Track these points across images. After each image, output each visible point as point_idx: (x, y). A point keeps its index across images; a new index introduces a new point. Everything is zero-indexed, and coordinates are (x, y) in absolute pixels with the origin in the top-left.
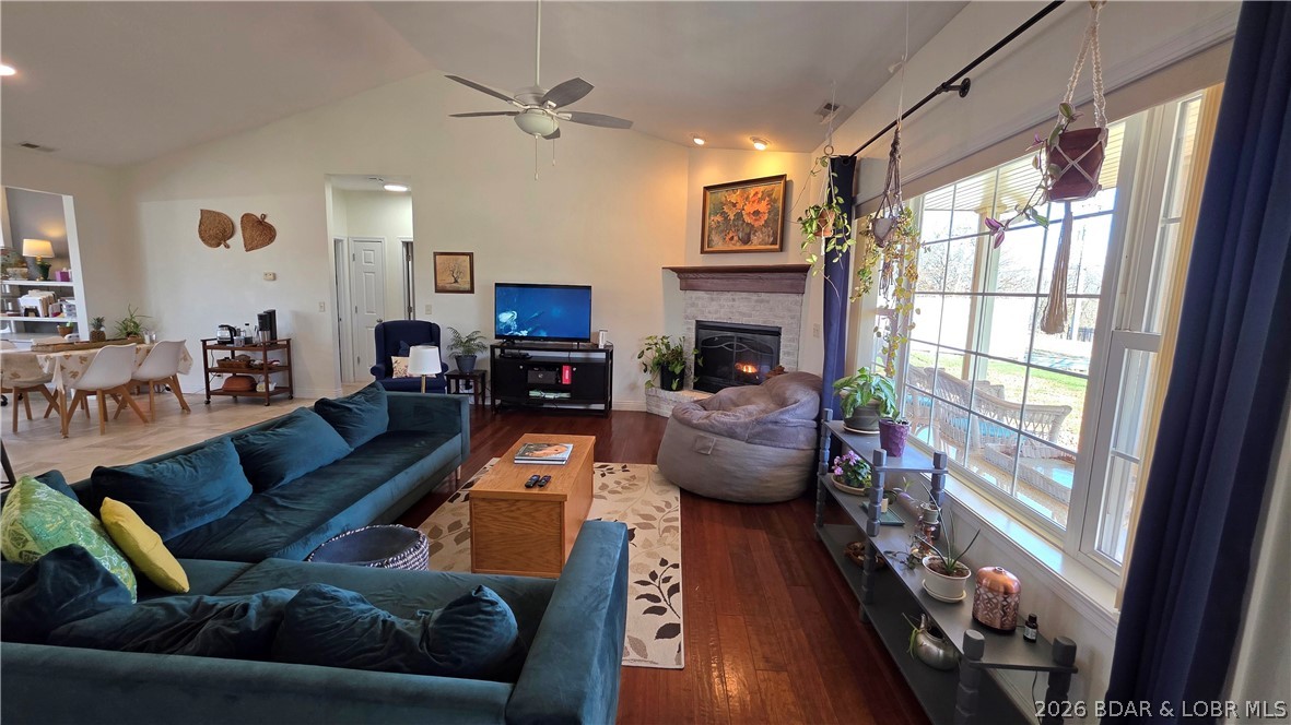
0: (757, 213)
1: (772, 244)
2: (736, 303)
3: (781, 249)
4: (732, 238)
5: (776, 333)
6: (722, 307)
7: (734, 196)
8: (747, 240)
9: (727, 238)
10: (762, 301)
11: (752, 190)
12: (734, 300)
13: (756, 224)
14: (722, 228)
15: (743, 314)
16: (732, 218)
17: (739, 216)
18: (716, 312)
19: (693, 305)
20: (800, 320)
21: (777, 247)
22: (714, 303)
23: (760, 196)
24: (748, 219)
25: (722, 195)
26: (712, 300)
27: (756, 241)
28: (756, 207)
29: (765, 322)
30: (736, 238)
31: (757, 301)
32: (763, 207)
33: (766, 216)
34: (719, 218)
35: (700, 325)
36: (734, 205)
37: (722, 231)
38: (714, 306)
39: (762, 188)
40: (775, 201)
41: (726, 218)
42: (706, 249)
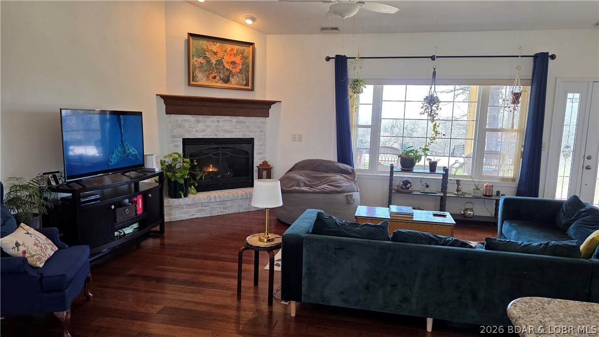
0: (233, 63)
1: (245, 85)
2: (221, 124)
3: (252, 89)
4: (215, 77)
5: (251, 141)
6: (208, 127)
7: (215, 47)
8: (226, 80)
9: (211, 77)
10: (241, 122)
11: (229, 47)
12: (218, 122)
13: (234, 71)
14: (205, 68)
15: (226, 131)
16: (214, 63)
17: (220, 62)
18: (203, 131)
19: (180, 126)
20: (265, 133)
21: (250, 87)
22: (200, 124)
23: (235, 52)
24: (227, 66)
25: (204, 43)
26: (199, 122)
27: (234, 81)
28: (233, 59)
29: (244, 136)
30: (218, 78)
31: (237, 122)
32: (238, 59)
33: (240, 67)
34: (201, 60)
35: (186, 142)
36: (215, 54)
37: (205, 71)
38: (201, 126)
39: (236, 47)
40: (246, 58)
41: (209, 62)
42: (192, 83)
